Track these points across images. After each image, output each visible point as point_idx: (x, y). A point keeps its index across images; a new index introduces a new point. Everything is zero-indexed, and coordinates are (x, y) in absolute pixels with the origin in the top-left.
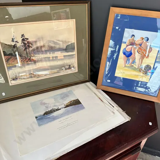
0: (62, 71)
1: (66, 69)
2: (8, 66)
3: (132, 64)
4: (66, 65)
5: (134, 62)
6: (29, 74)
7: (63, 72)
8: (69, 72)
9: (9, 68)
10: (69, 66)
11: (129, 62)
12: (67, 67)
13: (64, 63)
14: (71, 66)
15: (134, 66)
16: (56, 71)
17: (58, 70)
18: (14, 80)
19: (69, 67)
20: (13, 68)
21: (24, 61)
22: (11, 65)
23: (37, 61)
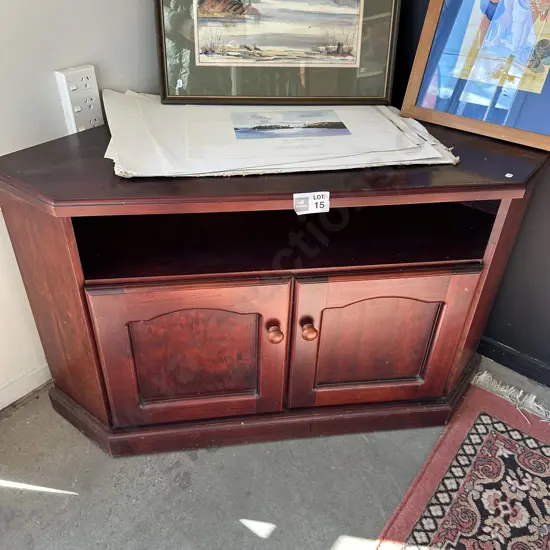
0: (317, 57)
1: (329, 53)
2: (201, 15)
3: (502, 41)
4: (331, 41)
5: (507, 33)
6: (241, 47)
7: (320, 59)
8: (336, 62)
9: (202, 21)
10: (339, 45)
11: (494, 34)
12: (334, 48)
13: (327, 34)
14: (344, 47)
15: (507, 45)
16: (301, 51)
17: (309, 50)
18: (206, 53)
19: (338, 49)
20: (209, 24)
21: (234, 10)
22: (206, 15)
23: (265, 16)
